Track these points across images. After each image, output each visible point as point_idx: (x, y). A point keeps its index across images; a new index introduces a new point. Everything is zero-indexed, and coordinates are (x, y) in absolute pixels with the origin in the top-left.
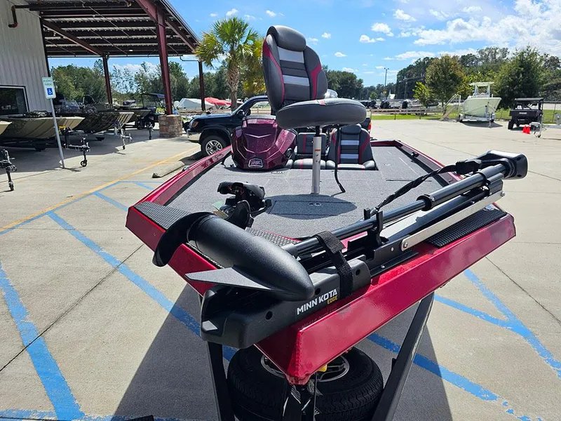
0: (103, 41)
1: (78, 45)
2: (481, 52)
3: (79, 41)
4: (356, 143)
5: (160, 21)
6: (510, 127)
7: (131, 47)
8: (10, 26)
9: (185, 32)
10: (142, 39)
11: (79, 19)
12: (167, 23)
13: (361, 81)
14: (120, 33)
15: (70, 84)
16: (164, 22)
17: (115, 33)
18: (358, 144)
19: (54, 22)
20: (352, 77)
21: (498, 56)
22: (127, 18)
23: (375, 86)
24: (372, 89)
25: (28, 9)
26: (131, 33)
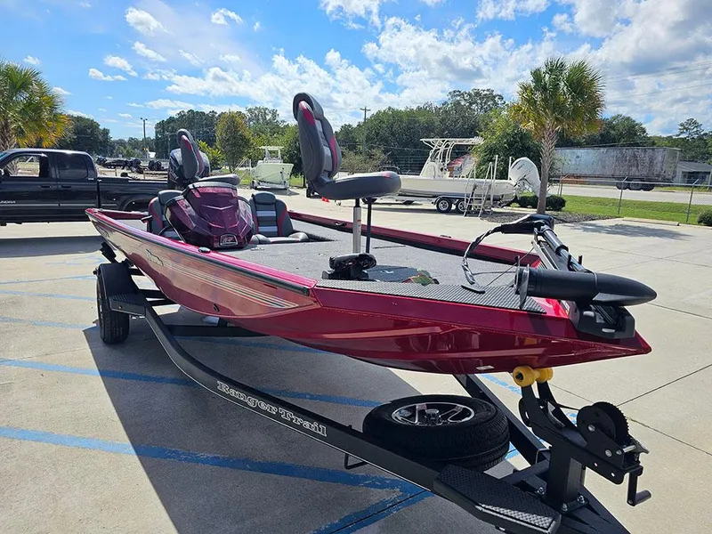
2: (250, 110)
4: (273, 214)
6: (308, 196)
13: (106, 132)
18: (275, 215)
20: (92, 125)
21: (268, 118)
23: (126, 140)
24: (121, 143)
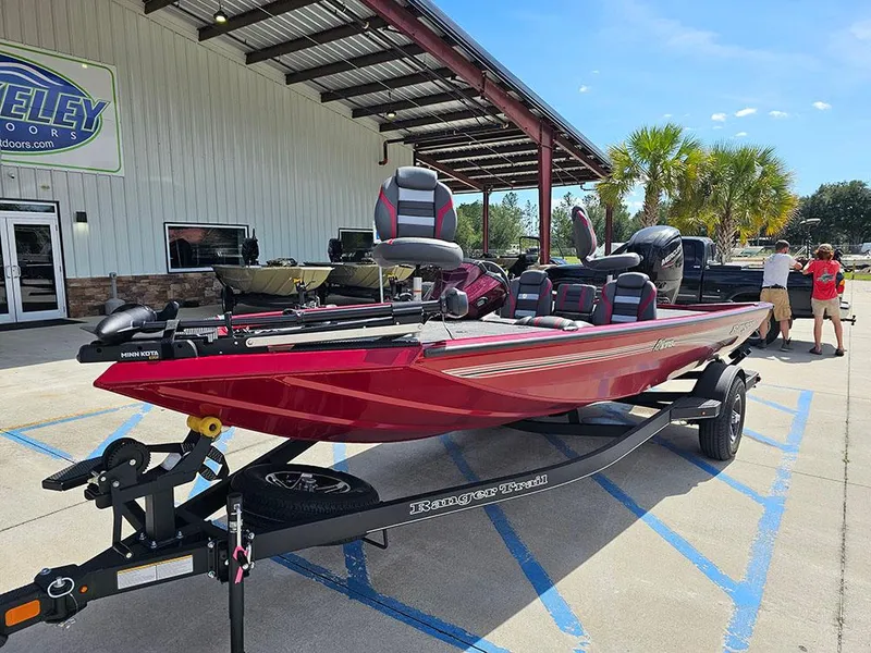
0: (482, 172)
1: (456, 179)
3: (456, 175)
4: (637, 300)
5: (546, 141)
7: (513, 178)
8: (380, 163)
9: (585, 152)
10: (525, 166)
11: (457, 149)
12: (557, 142)
14: (502, 160)
15: (469, 226)
16: (552, 143)
17: (498, 161)
19: (430, 154)
22: (503, 142)
25: (402, 143)
26: (517, 158)
